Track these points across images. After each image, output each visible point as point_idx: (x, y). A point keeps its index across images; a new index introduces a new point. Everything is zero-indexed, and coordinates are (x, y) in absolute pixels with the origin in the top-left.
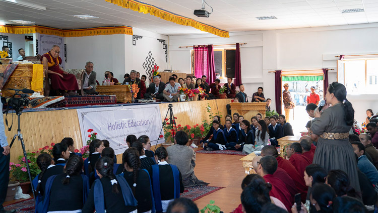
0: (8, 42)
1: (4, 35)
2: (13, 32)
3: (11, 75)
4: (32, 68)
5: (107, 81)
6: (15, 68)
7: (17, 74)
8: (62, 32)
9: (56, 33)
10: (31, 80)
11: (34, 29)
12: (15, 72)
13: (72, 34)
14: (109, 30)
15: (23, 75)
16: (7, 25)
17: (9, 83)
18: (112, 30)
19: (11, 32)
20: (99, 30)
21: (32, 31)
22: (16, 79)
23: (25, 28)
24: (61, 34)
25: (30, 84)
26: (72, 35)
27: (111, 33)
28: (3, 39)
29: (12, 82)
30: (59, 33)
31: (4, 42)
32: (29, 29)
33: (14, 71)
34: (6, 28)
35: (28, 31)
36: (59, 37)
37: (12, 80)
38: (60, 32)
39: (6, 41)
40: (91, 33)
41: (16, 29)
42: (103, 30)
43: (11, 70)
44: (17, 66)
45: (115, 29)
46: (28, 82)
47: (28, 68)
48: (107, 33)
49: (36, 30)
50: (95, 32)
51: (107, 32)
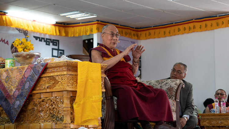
0: (58, 50)
1: (53, 38)
2: (67, 34)
3: (34, 88)
4: (76, 71)
5: (220, 105)
6: (40, 71)
7: (44, 84)
8: (134, 32)
9: (126, 34)
10: (73, 99)
11: (95, 27)
12: (42, 82)
13: (150, 34)
14: (209, 23)
15: (58, 88)
16: (58, 24)
17: (30, 107)
18: (214, 22)
19: (64, 34)
20: (191, 25)
21: (91, 30)
22: (42, 96)
23: (82, 27)
24: (134, 35)
25: (72, 107)
26: (149, 36)
27: (212, 28)
28: (51, 44)
29: (36, 105)
30: (130, 34)
31: (53, 49)
32: (88, 28)
33: (40, 78)
34: (57, 28)
35: (86, 31)
36: (130, 40)
37: (36, 99)
38: (133, 32)
39: (56, 47)
40: (179, 30)
41: (71, 30)
42: (198, 25)
43: (32, 76)
44: (46, 68)
45: (220, 21)
46: (67, 102)
47: (68, 70)
48: (206, 28)
49: (98, 29)
50: (185, 29)
51: (206, 26)
